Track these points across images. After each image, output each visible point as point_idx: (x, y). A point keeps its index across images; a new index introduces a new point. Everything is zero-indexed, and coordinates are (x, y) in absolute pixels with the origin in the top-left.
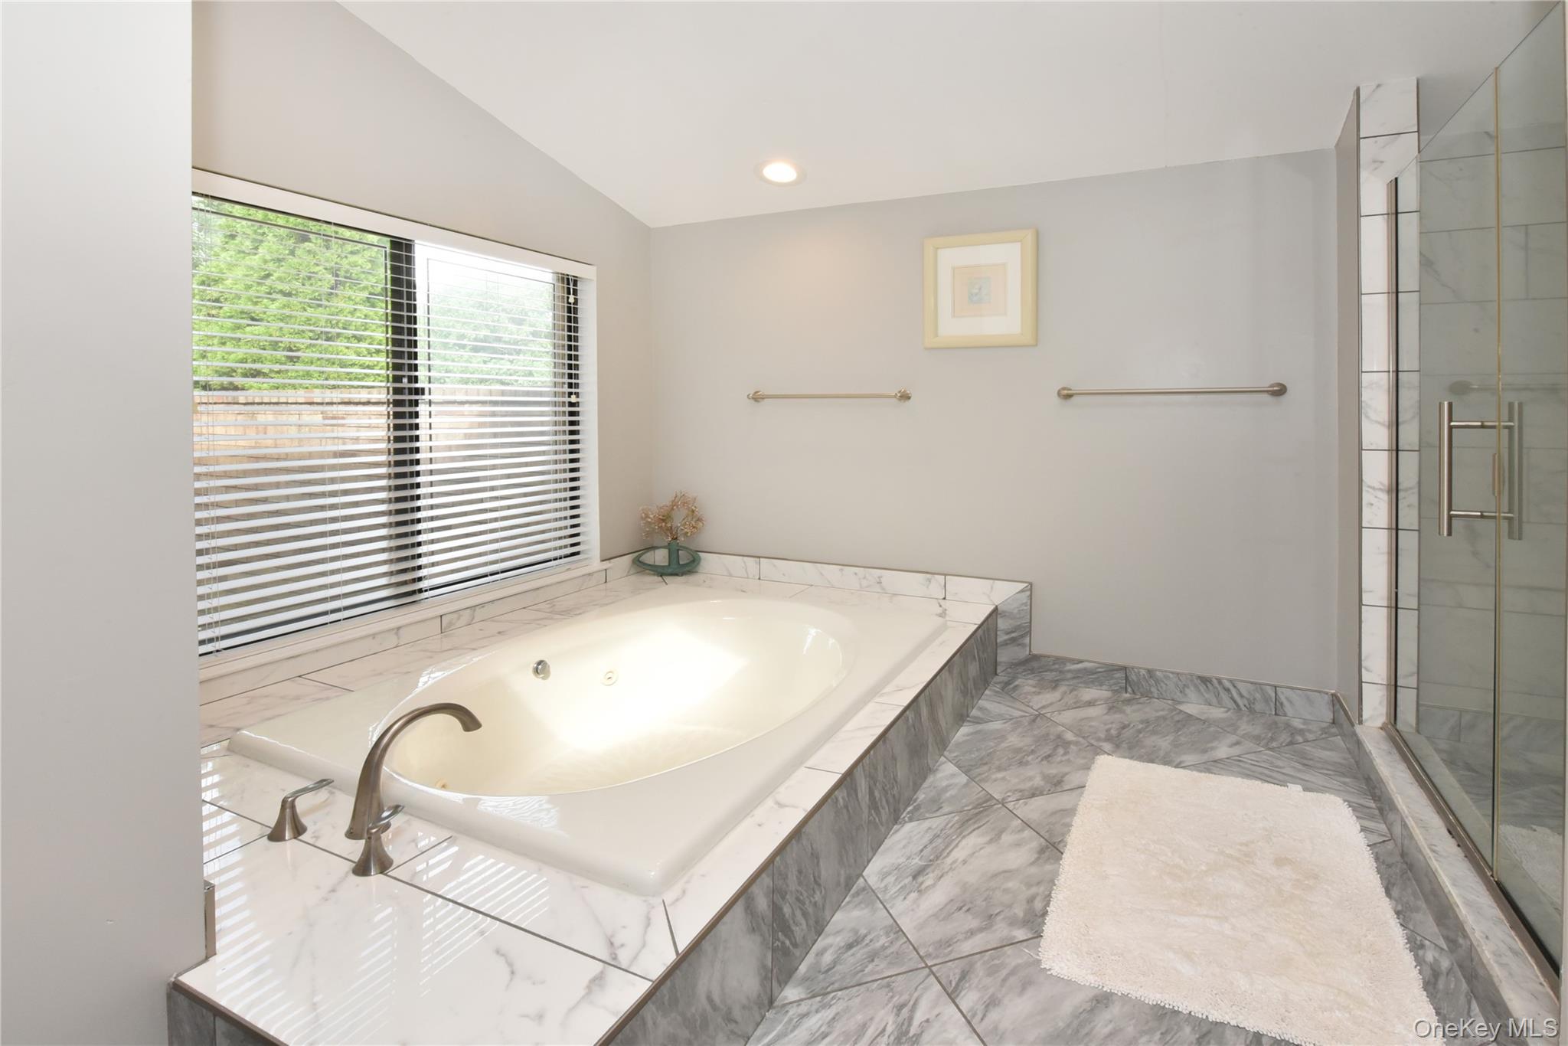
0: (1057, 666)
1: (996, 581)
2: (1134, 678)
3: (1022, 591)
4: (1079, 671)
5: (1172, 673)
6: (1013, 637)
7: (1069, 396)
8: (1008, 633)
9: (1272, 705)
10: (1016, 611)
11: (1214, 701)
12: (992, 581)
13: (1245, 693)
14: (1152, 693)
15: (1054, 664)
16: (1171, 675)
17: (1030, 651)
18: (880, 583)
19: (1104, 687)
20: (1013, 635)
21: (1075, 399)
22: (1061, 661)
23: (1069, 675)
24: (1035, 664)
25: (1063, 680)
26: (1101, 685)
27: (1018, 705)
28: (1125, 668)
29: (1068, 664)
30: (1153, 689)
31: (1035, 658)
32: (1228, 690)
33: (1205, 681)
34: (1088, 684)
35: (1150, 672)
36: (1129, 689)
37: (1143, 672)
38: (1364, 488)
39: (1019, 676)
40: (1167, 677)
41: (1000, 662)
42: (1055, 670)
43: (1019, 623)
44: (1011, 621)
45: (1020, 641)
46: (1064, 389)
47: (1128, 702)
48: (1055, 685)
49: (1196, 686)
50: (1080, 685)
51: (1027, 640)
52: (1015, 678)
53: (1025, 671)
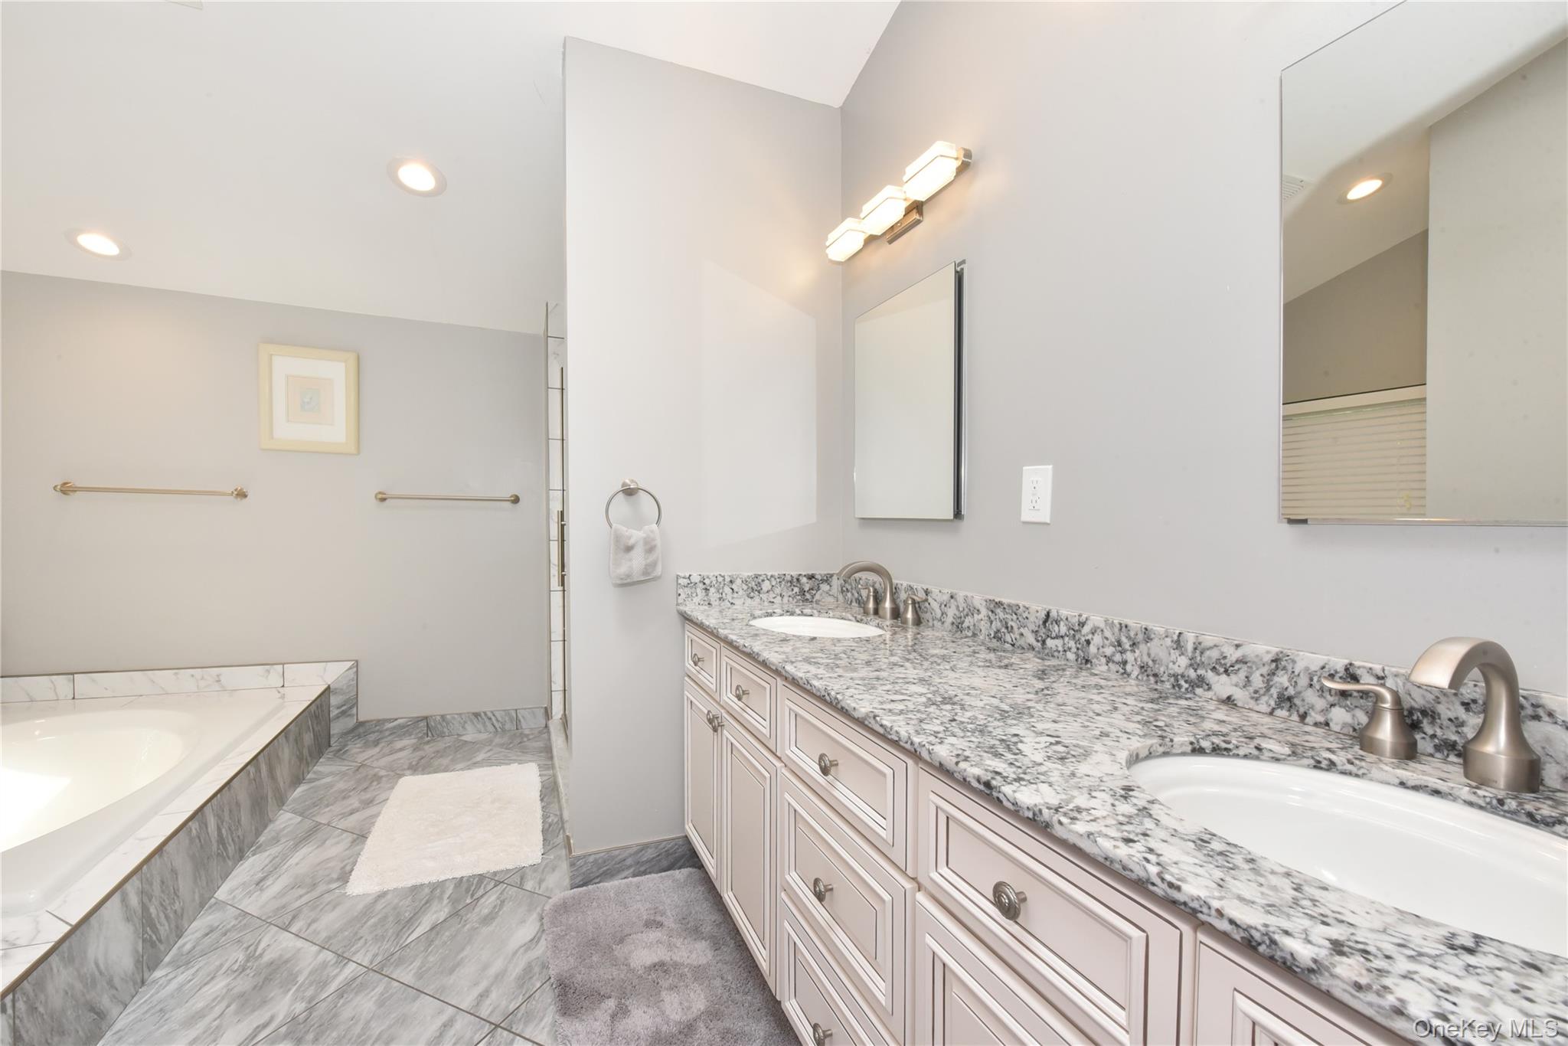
0: (378, 728)
1: (329, 663)
2: (433, 724)
3: (350, 668)
4: (394, 728)
5: (457, 714)
6: (343, 711)
7: (383, 500)
8: (338, 708)
9: (515, 723)
10: (345, 687)
11: (483, 730)
12: (325, 664)
13: (500, 719)
14: (444, 733)
15: (376, 726)
16: (456, 716)
17: (357, 719)
18: (219, 681)
19: (413, 736)
20: (344, 708)
21: (387, 501)
22: (380, 722)
23: (387, 733)
24: (361, 730)
25: (382, 738)
26: (410, 735)
27: (346, 763)
28: (426, 718)
29: (386, 724)
30: (445, 730)
31: (361, 724)
32: (490, 719)
33: (477, 715)
34: (401, 737)
35: (443, 717)
36: (430, 734)
37: (438, 718)
38: (551, 565)
39: (349, 743)
40: (454, 718)
41: (333, 735)
42: (378, 731)
43: (347, 697)
44: (341, 697)
45: (349, 713)
46: (380, 493)
47: (428, 742)
48: (376, 743)
49: (471, 721)
50: (396, 739)
51: (354, 711)
52: (346, 745)
53: (353, 737)
